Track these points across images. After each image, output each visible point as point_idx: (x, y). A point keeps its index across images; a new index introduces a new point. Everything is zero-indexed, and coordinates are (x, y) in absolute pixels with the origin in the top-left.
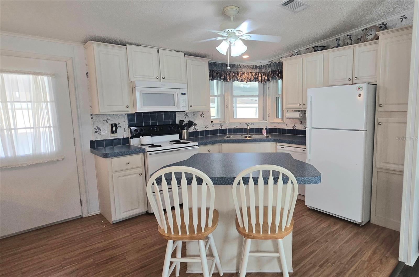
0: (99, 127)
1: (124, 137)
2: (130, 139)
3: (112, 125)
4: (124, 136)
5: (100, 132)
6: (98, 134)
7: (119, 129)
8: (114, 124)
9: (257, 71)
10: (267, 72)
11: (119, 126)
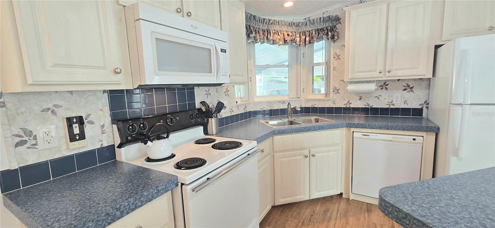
0: (29, 128)
1: (102, 145)
2: (117, 149)
3: (69, 121)
4: (101, 143)
5: (34, 142)
6: (28, 148)
7: (88, 129)
8: (76, 117)
9: (294, 29)
10: (308, 31)
11: (89, 122)
